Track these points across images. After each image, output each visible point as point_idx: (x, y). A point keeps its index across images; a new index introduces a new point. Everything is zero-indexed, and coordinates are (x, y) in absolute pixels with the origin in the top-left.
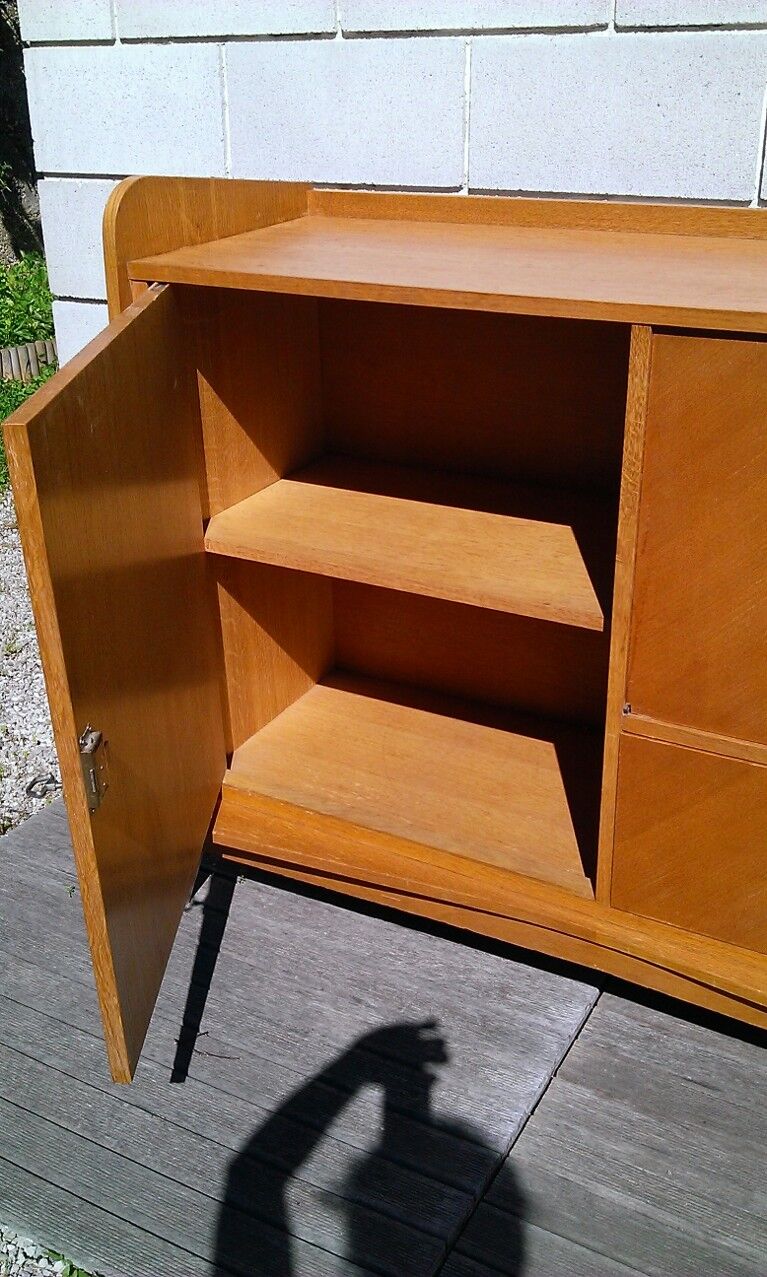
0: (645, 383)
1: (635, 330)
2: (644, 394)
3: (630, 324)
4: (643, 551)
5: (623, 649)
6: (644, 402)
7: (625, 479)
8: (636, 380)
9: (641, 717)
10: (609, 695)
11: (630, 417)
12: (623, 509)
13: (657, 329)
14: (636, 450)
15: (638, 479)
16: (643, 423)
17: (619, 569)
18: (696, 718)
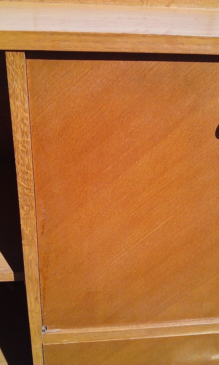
0: (27, 106)
1: (10, 57)
2: (27, 115)
3: (4, 51)
4: (42, 233)
5: (37, 298)
6: (28, 123)
7: (21, 185)
8: (17, 103)
9: (55, 331)
10: (31, 326)
11: (17, 137)
12: (23, 208)
13: (31, 55)
14: (27, 162)
15: (32, 184)
16: (29, 140)
17: (26, 250)
18: (92, 322)
